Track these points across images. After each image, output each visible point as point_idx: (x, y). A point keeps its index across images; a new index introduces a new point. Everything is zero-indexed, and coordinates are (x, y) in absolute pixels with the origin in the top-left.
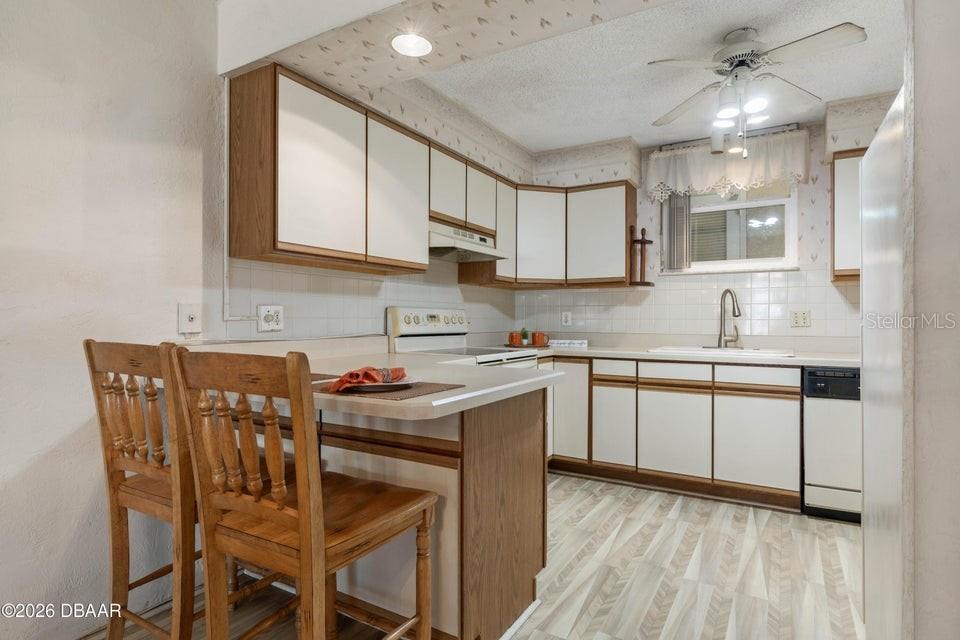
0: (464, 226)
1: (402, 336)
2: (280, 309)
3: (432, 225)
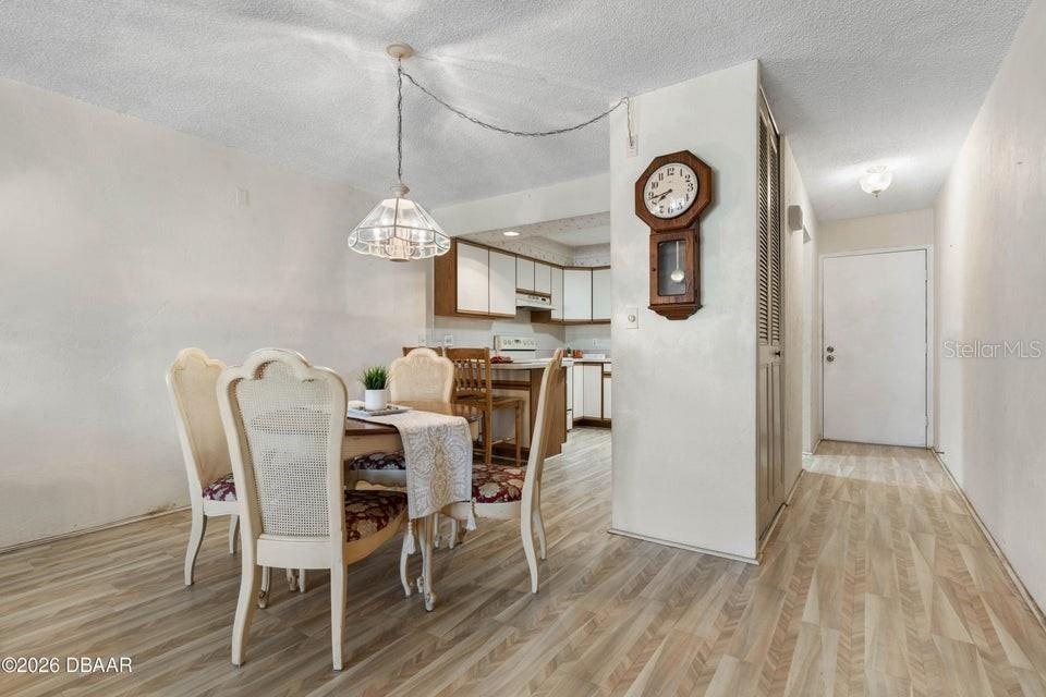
0: (533, 294)
2: (452, 337)
3: (517, 296)
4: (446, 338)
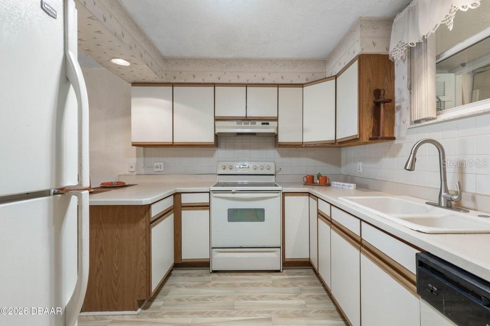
0: (245, 119)
1: (219, 175)
2: (162, 164)
3: (218, 123)
4: (155, 164)
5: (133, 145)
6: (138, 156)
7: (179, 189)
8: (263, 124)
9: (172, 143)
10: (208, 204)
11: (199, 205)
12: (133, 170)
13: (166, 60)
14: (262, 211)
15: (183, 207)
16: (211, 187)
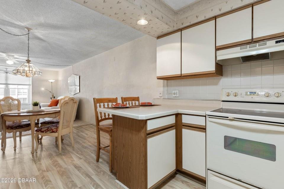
1: (224, 101)
2: (177, 91)
3: (219, 52)
4: (173, 92)
5: (158, 79)
6: (164, 86)
7: (181, 111)
8: (277, 42)
9: (180, 75)
10: (205, 127)
11: (196, 126)
12: (161, 95)
13: (176, 13)
14: (273, 147)
15: (183, 126)
16: (206, 112)
